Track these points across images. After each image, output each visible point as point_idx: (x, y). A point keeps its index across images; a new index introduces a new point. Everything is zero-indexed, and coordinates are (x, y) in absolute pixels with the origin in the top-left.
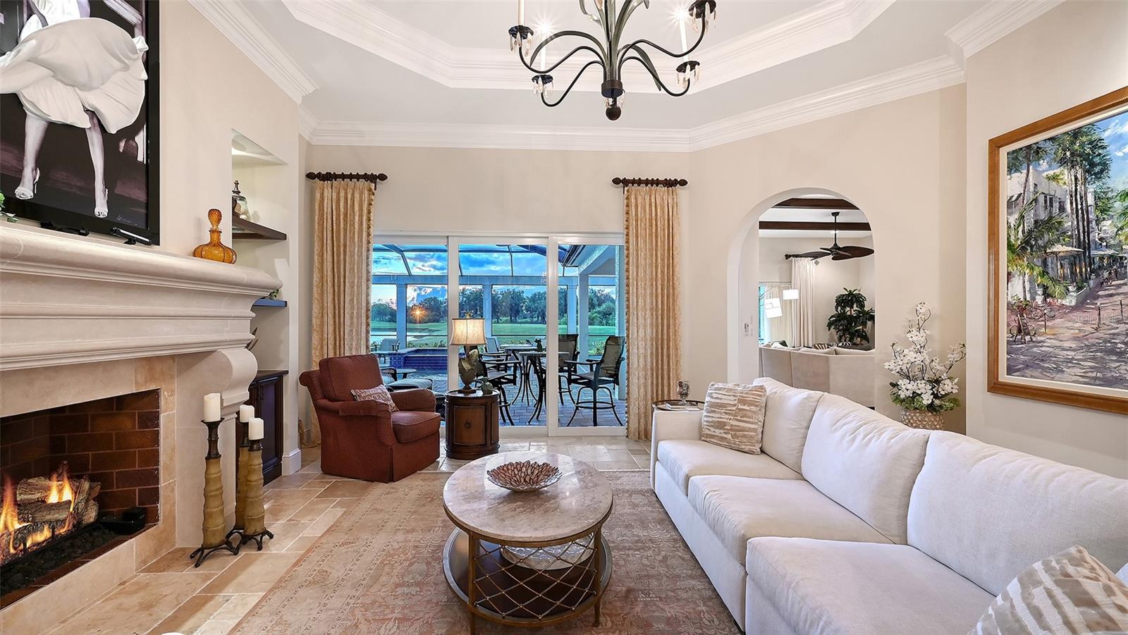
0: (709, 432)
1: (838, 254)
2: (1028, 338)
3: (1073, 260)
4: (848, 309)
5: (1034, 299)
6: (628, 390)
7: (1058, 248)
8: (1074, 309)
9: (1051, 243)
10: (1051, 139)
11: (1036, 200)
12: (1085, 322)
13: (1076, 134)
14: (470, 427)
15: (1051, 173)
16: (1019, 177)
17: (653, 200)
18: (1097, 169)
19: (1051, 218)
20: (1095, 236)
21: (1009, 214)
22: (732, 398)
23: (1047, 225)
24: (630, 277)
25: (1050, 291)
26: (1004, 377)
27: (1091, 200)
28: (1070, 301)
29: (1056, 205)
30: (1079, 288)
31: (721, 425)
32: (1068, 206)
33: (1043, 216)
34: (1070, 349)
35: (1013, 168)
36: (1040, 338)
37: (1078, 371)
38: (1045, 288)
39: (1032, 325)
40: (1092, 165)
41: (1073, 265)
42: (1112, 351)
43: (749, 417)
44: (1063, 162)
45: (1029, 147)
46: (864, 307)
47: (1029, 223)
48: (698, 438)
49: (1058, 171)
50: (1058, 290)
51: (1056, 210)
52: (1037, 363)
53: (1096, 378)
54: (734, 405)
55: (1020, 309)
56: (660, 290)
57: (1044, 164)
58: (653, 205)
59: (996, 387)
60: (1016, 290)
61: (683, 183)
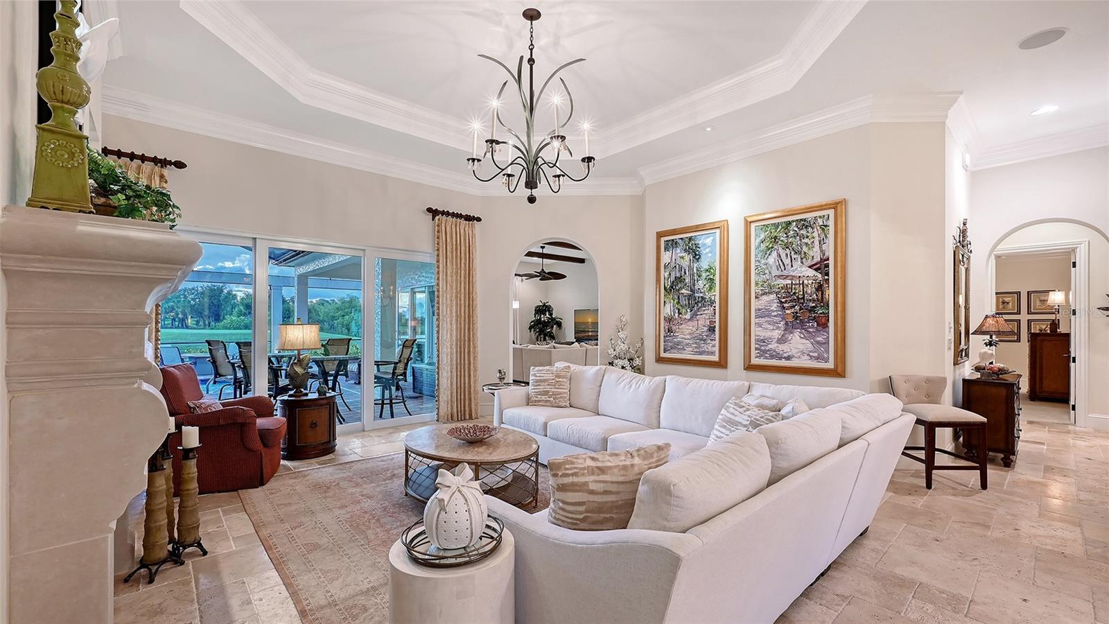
0: (537, 399)
1: (545, 276)
2: (672, 334)
3: (689, 297)
4: (542, 316)
5: (674, 315)
6: (438, 382)
7: (683, 291)
8: (690, 320)
9: (681, 288)
10: (682, 239)
11: (675, 266)
12: (693, 326)
13: (690, 239)
14: (316, 426)
15: (681, 255)
16: (668, 254)
17: (458, 230)
18: (697, 257)
19: (681, 276)
20: (696, 287)
21: (665, 272)
22: (551, 375)
23: (679, 279)
24: (440, 290)
25: (680, 311)
26: (663, 355)
27: (695, 272)
28: (688, 316)
29: (683, 271)
30: (691, 311)
31: (546, 393)
32: (687, 272)
33: (678, 275)
34: (688, 339)
35: (666, 249)
36: (677, 334)
37: (691, 349)
38: (679, 310)
39: (674, 328)
40: (696, 255)
41: (689, 299)
42: (701, 340)
43: (563, 385)
44: (686, 251)
45: (673, 240)
46: (552, 314)
47: (673, 278)
48: (525, 403)
49: (684, 255)
50: (684, 311)
51: (683, 273)
52: (676, 346)
53: (696, 352)
54: (553, 379)
55: (669, 320)
56: (463, 302)
57: (679, 251)
58: (458, 234)
59: (659, 360)
60: (668, 310)
61: (479, 219)
